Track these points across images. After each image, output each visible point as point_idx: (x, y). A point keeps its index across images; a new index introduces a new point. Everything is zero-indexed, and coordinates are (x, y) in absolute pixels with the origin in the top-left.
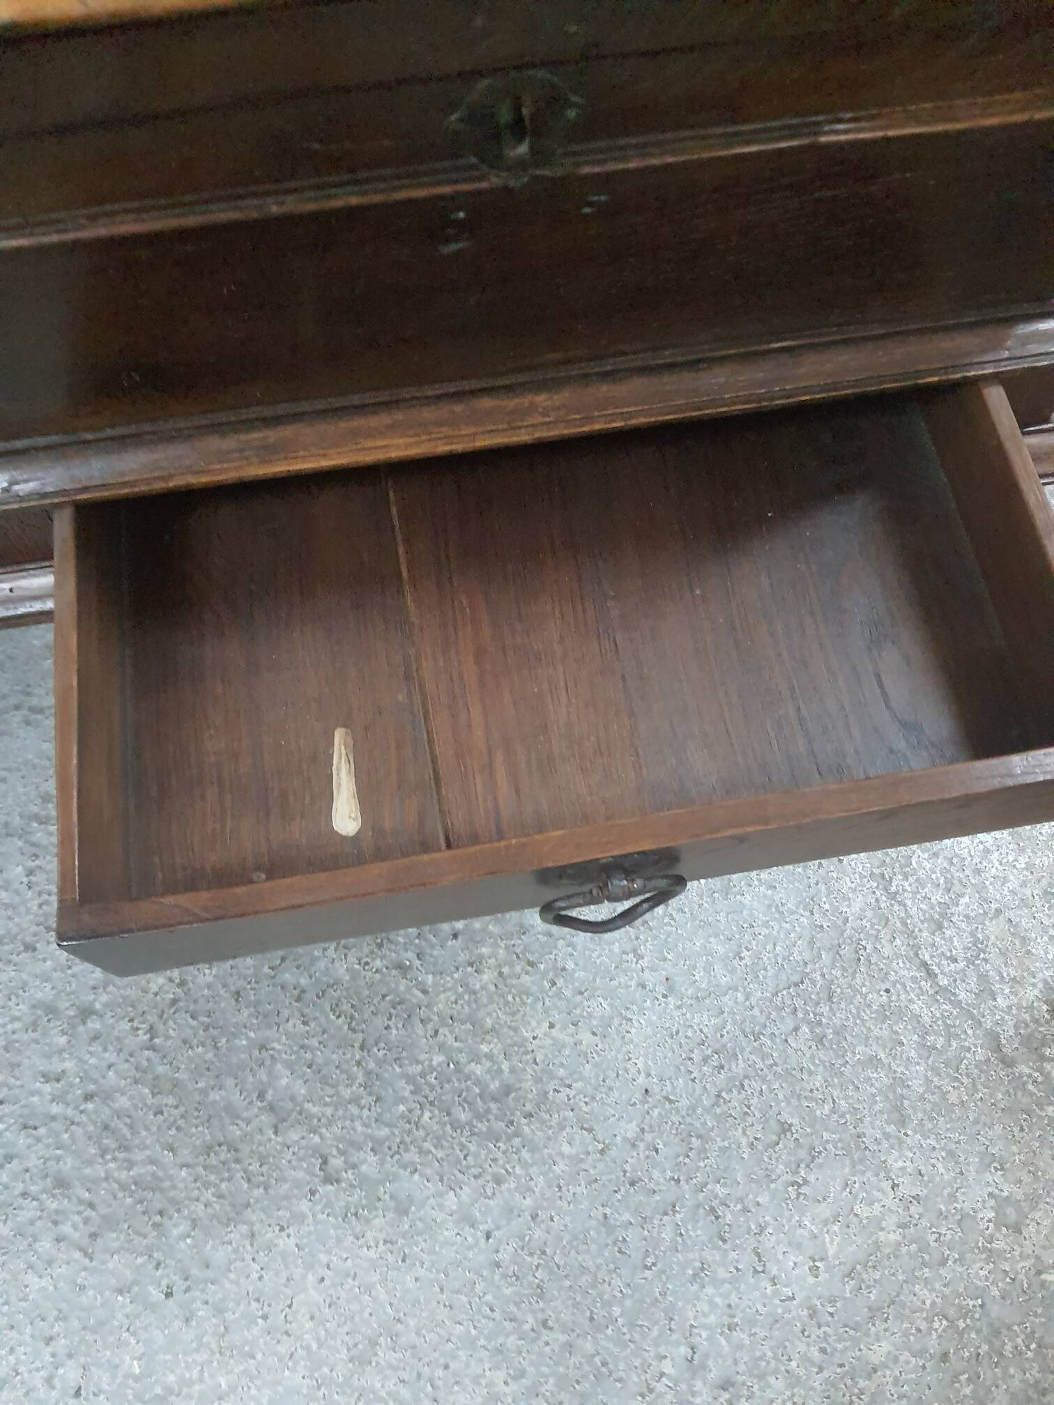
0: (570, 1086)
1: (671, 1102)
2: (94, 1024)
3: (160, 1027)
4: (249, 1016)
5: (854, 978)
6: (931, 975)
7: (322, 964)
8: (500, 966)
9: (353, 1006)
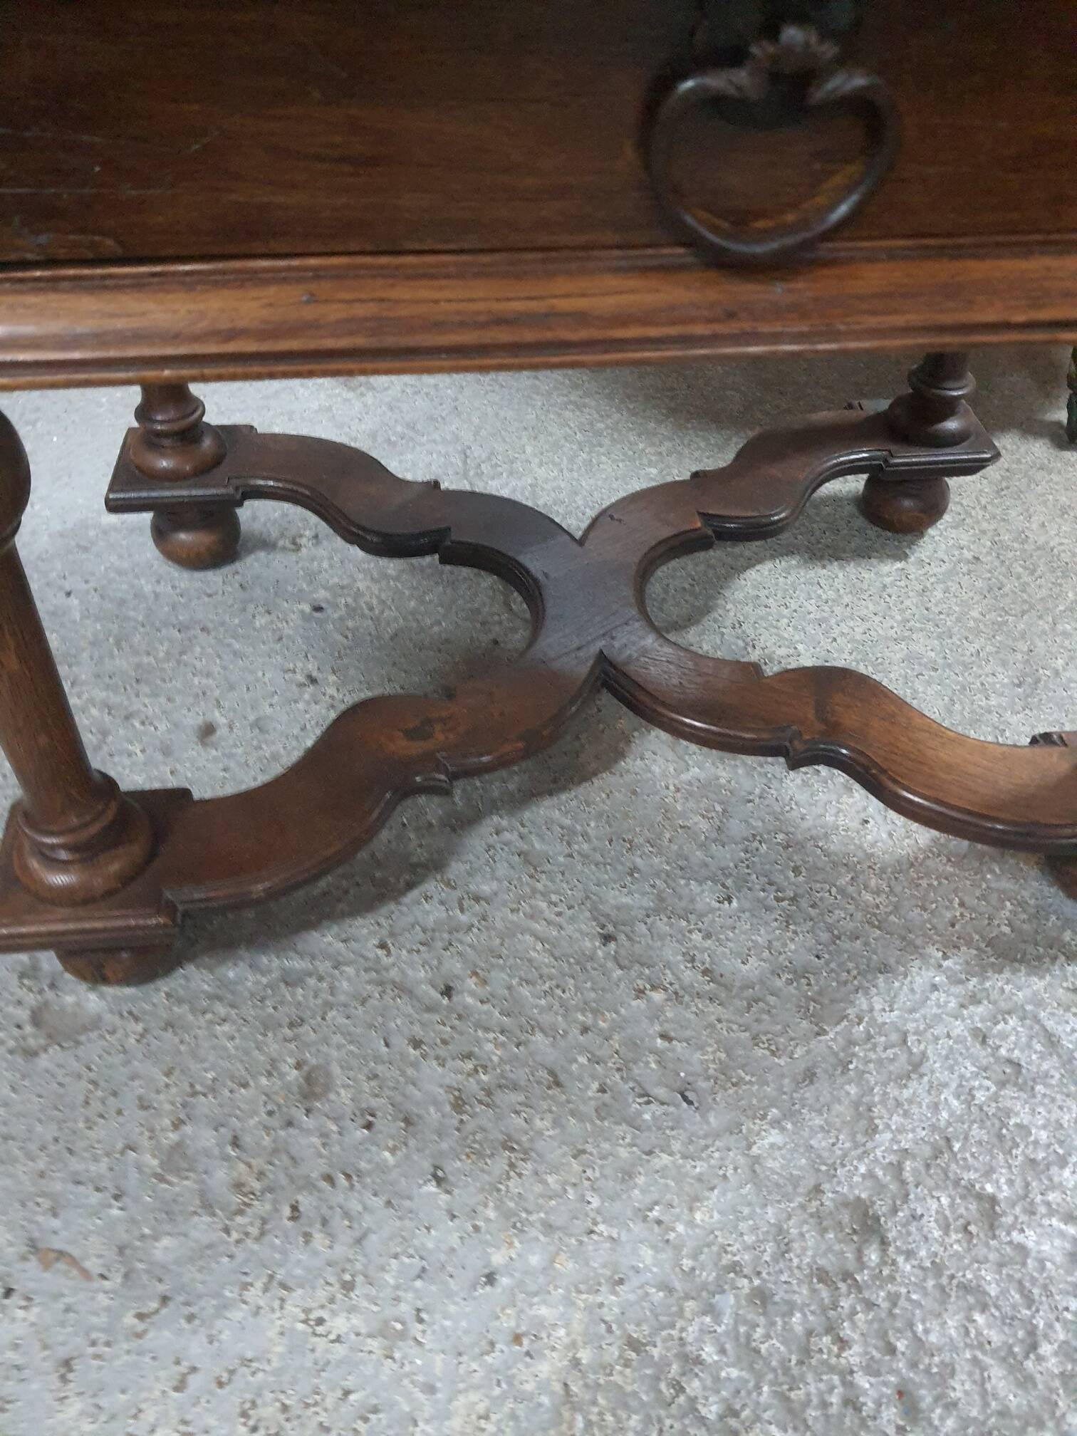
4: (82, 1413)
7: (237, 1314)
8: (573, 1345)
9: (285, 1408)
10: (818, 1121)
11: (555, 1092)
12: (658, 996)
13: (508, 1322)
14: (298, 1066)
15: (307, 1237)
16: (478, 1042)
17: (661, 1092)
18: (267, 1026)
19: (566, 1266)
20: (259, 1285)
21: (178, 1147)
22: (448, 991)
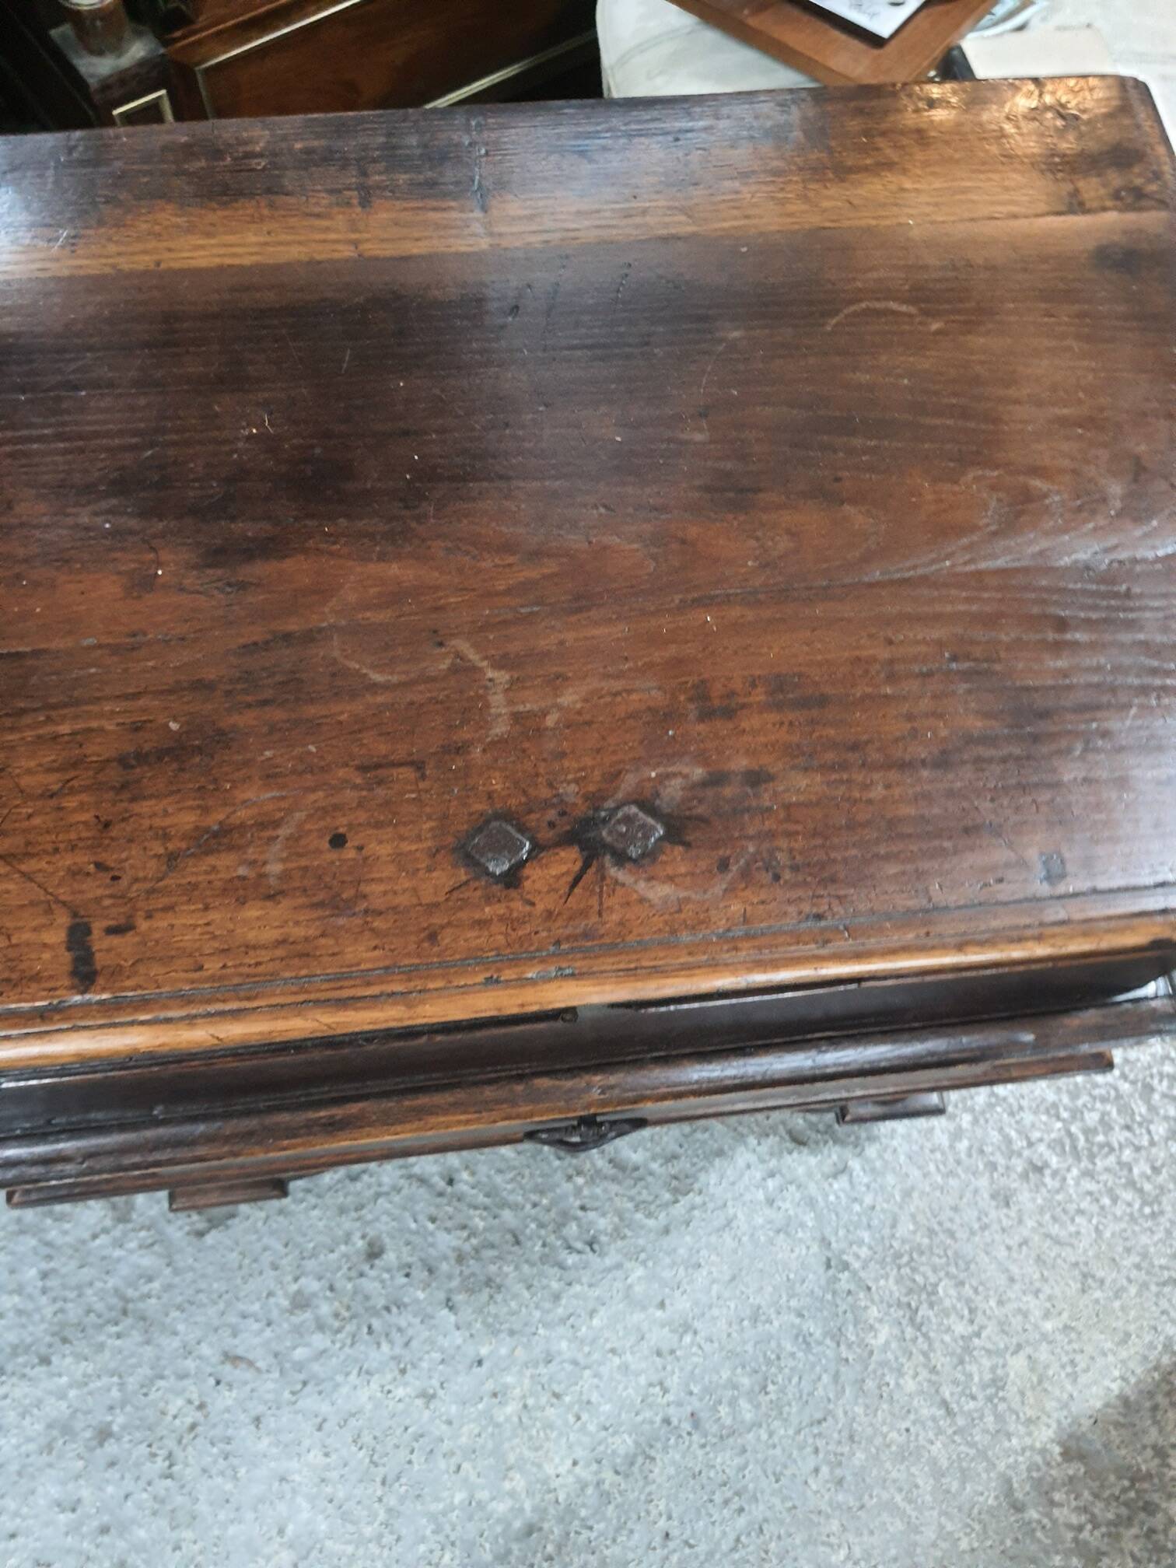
0: (591, 1528)
1: (691, 1546)
2: (111, 1448)
3: (179, 1454)
4: (270, 1445)
5: (875, 1416)
6: (949, 1412)
7: (344, 1390)
8: (524, 1397)
9: (375, 1438)
10: (668, 1260)
11: (516, 1248)
12: (580, 1181)
13: (490, 1386)
14: (363, 1237)
15: (379, 1345)
16: (470, 1218)
17: (579, 1245)
18: (342, 1210)
19: (520, 1352)
20: (355, 1372)
21: (299, 1292)
22: (451, 1182)
